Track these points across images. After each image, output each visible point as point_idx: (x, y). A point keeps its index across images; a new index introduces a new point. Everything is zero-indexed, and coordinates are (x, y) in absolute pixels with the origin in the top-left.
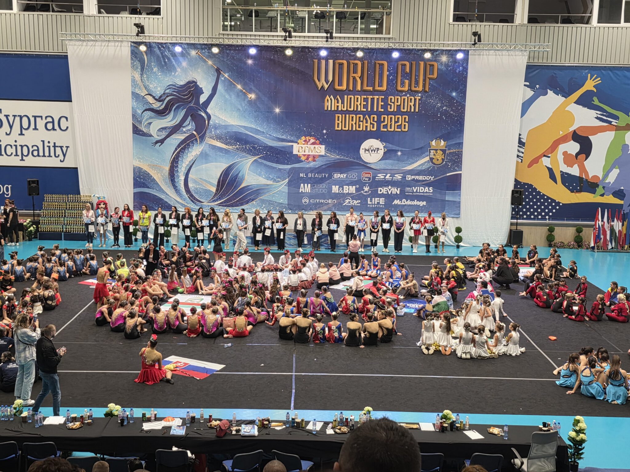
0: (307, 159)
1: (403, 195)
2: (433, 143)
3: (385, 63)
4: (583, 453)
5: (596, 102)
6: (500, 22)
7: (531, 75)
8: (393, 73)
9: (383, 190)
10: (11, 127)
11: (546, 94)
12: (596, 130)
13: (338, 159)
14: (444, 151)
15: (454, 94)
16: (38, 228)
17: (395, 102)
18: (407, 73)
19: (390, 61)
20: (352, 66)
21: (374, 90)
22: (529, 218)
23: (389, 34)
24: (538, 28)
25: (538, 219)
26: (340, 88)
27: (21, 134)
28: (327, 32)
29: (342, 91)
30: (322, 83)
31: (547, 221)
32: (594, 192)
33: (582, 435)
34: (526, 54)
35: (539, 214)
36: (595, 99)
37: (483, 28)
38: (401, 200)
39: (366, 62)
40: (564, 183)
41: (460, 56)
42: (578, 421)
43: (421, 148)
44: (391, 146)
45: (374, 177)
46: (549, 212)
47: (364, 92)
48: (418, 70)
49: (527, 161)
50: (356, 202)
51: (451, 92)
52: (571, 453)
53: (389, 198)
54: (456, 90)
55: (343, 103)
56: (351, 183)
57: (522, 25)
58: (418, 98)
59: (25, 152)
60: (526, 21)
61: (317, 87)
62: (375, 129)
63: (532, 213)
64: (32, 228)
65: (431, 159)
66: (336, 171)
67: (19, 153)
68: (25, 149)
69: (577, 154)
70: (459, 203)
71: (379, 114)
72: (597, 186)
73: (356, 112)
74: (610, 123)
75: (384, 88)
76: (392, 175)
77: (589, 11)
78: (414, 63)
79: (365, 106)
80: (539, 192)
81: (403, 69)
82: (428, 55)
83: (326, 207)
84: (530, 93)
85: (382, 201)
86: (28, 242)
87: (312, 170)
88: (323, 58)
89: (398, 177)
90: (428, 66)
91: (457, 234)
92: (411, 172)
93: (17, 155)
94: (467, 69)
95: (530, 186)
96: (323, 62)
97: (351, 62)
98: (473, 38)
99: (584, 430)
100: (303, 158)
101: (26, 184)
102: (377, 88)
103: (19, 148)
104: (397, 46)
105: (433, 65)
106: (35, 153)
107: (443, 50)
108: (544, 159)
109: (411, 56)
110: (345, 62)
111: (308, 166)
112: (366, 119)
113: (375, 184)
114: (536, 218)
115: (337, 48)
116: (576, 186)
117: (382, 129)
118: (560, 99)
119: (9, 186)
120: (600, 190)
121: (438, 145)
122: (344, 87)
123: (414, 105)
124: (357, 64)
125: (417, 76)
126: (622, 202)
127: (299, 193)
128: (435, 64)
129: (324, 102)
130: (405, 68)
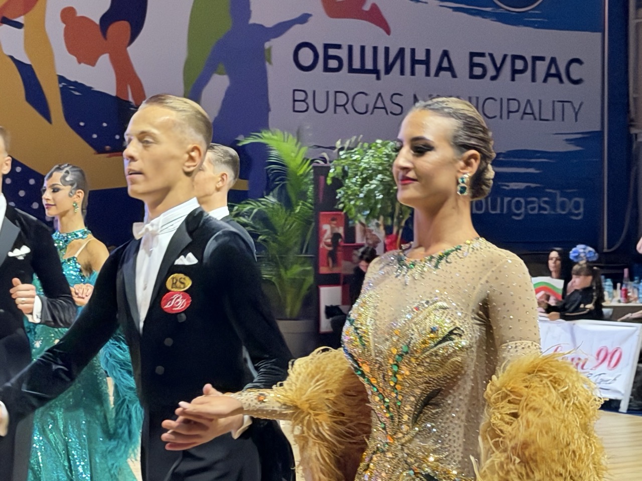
116: (110, 132)
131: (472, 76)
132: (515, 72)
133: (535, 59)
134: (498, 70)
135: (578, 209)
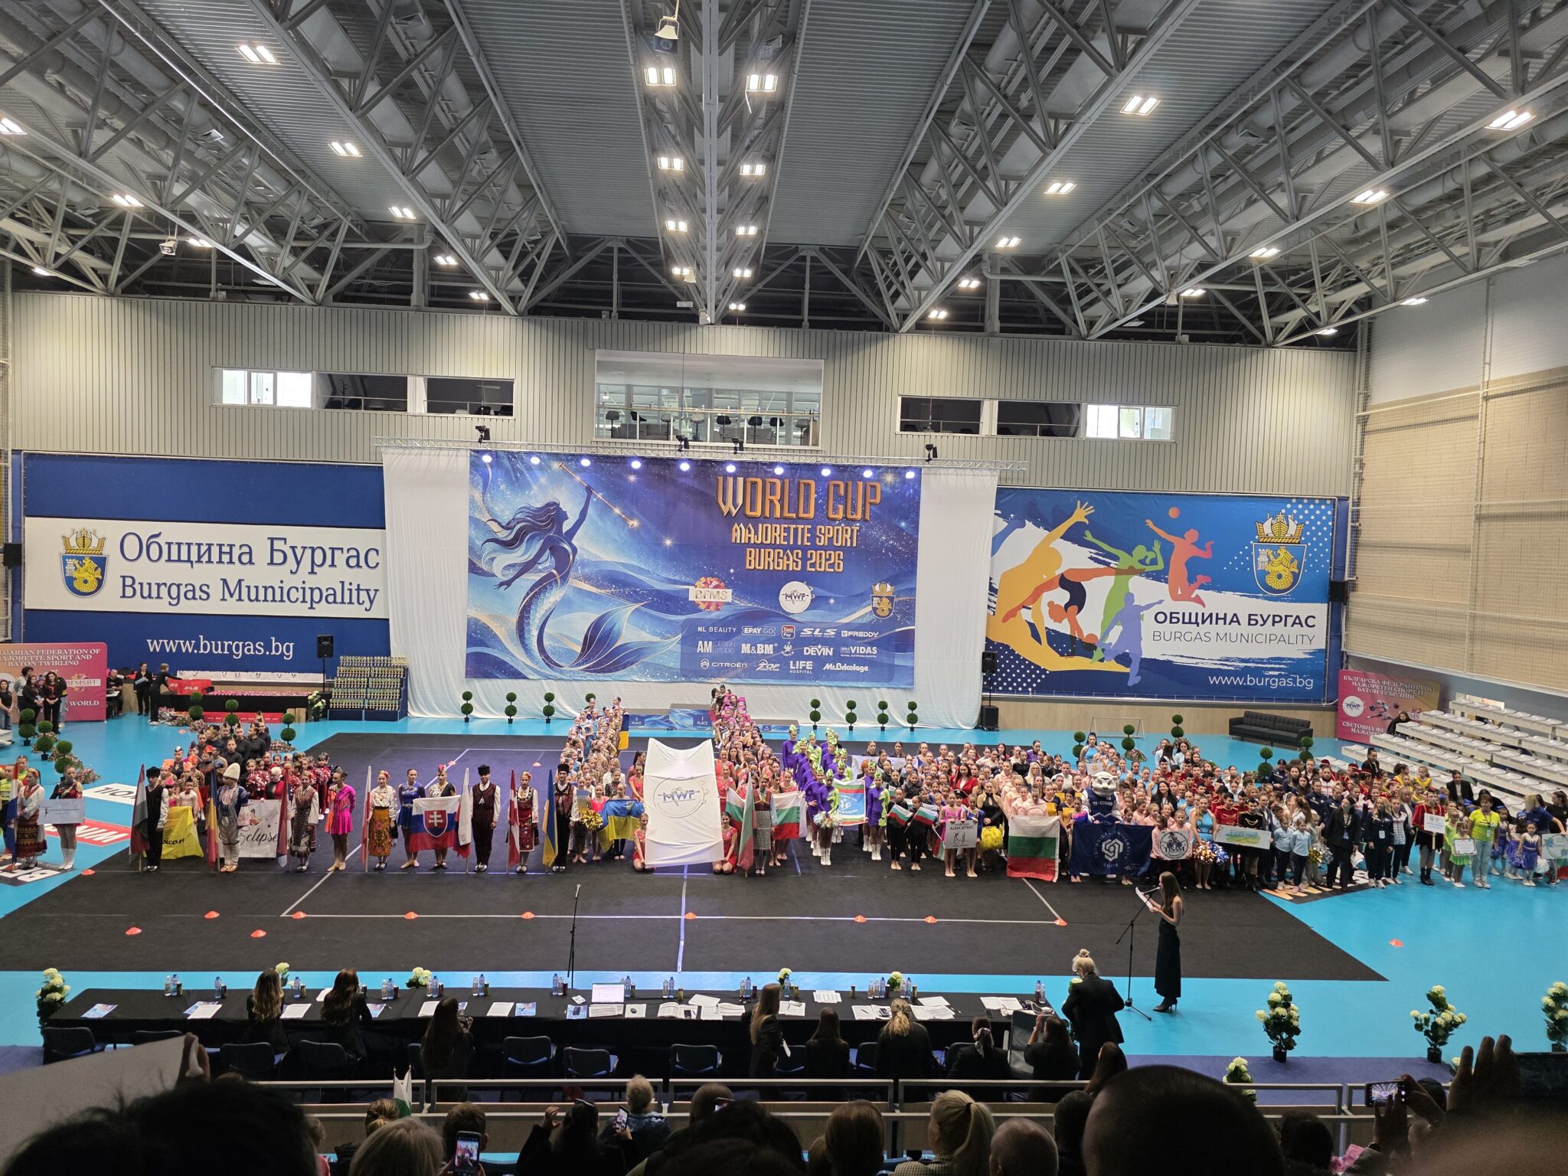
0: (708, 607)
1: (837, 658)
2: (877, 588)
3: (813, 483)
5: (1089, 537)
6: (962, 432)
7: (1002, 501)
8: (823, 496)
9: (810, 651)
10: (298, 563)
11: (1023, 525)
12: (1091, 574)
13: (750, 608)
14: (891, 599)
15: (903, 524)
16: (328, 703)
17: (825, 534)
18: (840, 496)
19: (820, 479)
20: (768, 486)
21: (798, 518)
22: (1005, 690)
23: (817, 444)
24: (1011, 441)
25: (1018, 692)
26: (753, 514)
27: (312, 572)
28: (735, 441)
29: (755, 517)
30: (728, 507)
31: (1030, 695)
32: (1090, 656)
34: (997, 473)
35: (1020, 684)
36: (1088, 533)
37: (941, 439)
38: (835, 664)
39: (787, 481)
40: (1050, 644)
41: (910, 475)
43: (862, 594)
44: (821, 592)
45: (798, 633)
46: (1032, 682)
47: (783, 519)
48: (855, 492)
49: (1001, 615)
50: (774, 667)
51: (899, 521)
53: (819, 661)
54: (905, 519)
55: (756, 533)
56: (768, 641)
57: (990, 437)
58: (856, 529)
59: (316, 598)
60: (995, 433)
61: (722, 513)
62: (799, 569)
63: (1010, 684)
64: (320, 704)
65: (875, 609)
66: (747, 624)
67: (308, 598)
68: (316, 593)
69: (1067, 606)
70: (913, 668)
71: (804, 549)
72: (1094, 647)
73: (774, 546)
74: (1108, 564)
75: (811, 515)
76: (823, 631)
77: (1075, 421)
78: (850, 483)
79: (787, 539)
80: (1019, 656)
81: (836, 492)
82: (868, 474)
83: (732, 673)
84: (1002, 524)
85: (809, 665)
86: (313, 723)
87: (715, 622)
88: (730, 475)
89: (831, 633)
90: (869, 488)
91: (910, 712)
92: (848, 627)
93: (304, 601)
94: (919, 492)
95: (1007, 647)
96: (731, 480)
97: (768, 480)
98: (927, 452)
100: (702, 607)
101: (315, 642)
102: (802, 515)
103: (308, 592)
104: (827, 461)
105: (875, 487)
106: (331, 599)
107: (888, 468)
108: (1023, 611)
109: (846, 475)
110: (759, 481)
111: (708, 617)
112: (787, 555)
113: (800, 642)
114: (1016, 689)
115: (749, 463)
116: (1067, 648)
117: (809, 569)
118: (1042, 533)
119: (291, 645)
120: (1098, 654)
121: (882, 590)
122: (758, 513)
123: (851, 538)
124: (774, 484)
125: (854, 499)
126: (1127, 670)
127: (695, 653)
128: (878, 485)
129: (731, 532)
130: (838, 491)
131: (1249, 624)
132: (1274, 622)
133: (1286, 616)
134: (1265, 622)
135: (1309, 684)
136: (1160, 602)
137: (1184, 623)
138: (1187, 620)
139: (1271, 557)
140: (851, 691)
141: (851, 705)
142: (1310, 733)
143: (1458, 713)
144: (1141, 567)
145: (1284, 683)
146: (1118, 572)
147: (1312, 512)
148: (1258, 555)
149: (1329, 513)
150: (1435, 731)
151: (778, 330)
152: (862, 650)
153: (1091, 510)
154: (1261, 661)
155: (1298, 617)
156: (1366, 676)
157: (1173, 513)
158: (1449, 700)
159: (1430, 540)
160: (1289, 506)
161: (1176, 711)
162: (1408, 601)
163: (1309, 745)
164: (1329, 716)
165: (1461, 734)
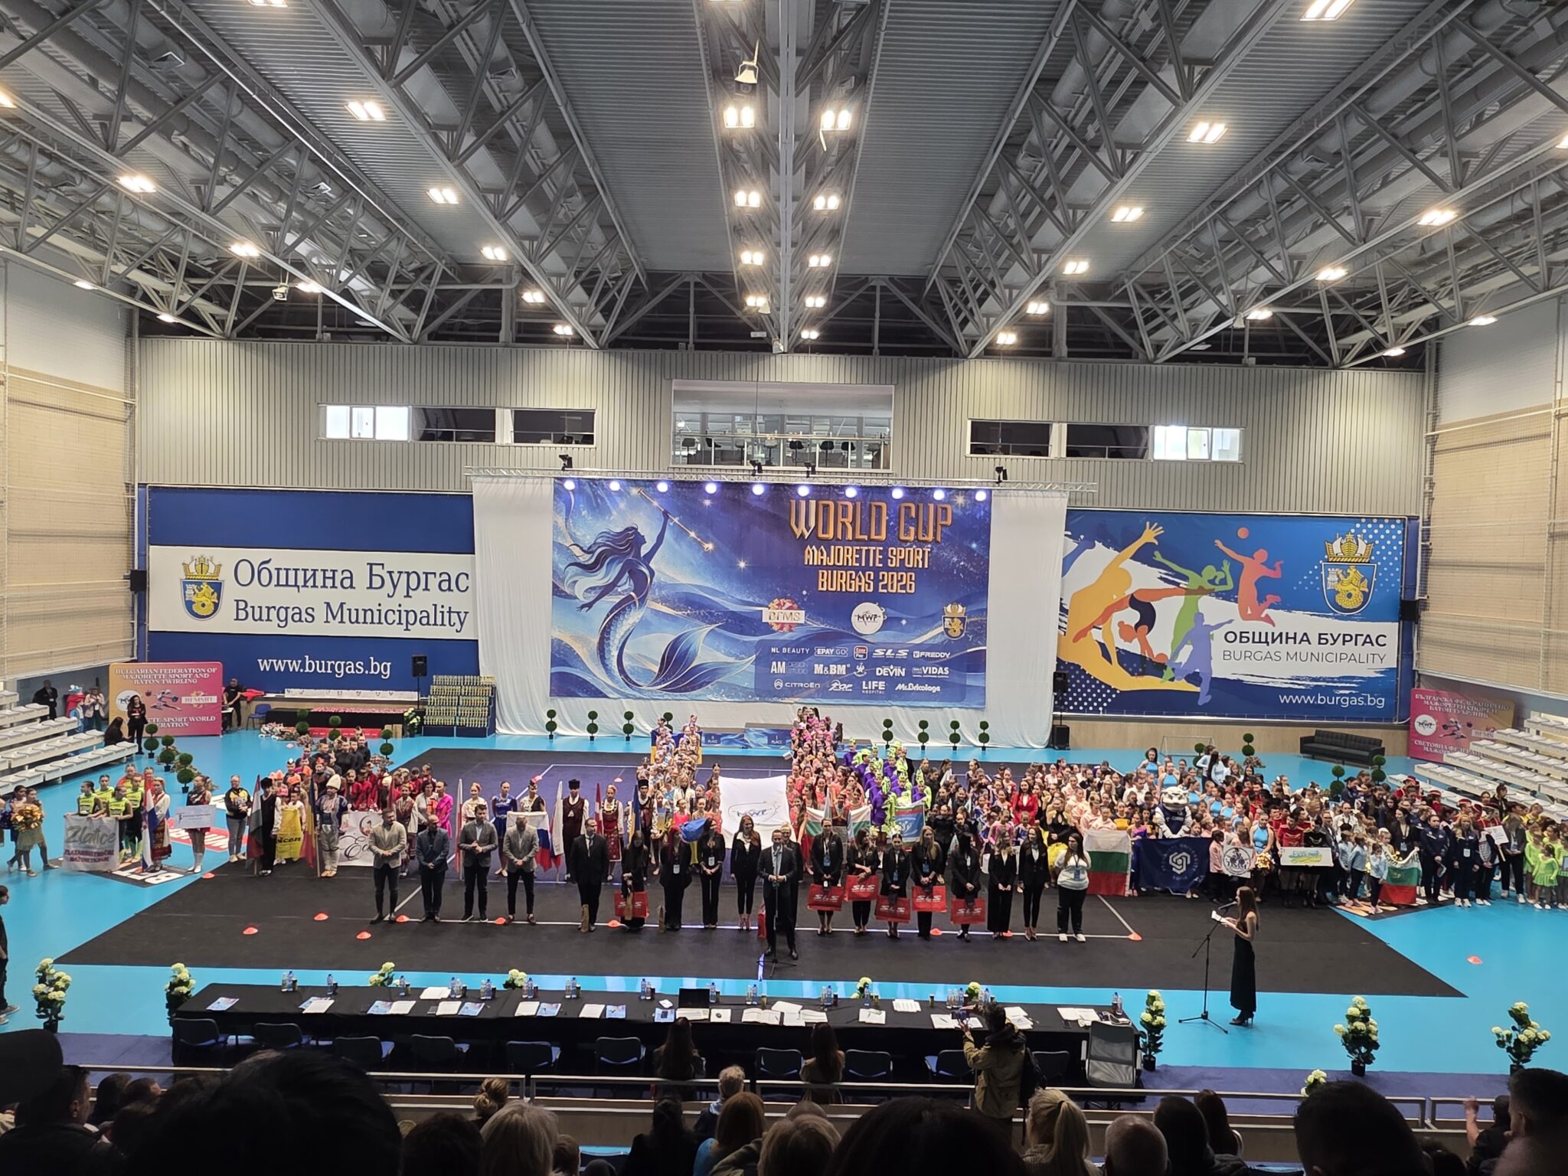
0: (781, 628)
1: (909, 678)
2: (949, 608)
3: (884, 505)
4: (1161, 1044)
6: (1031, 454)
7: (1072, 522)
8: (895, 517)
9: (882, 671)
10: (395, 587)
11: (1093, 546)
12: (1160, 594)
13: (823, 629)
14: (963, 620)
15: (974, 546)
16: (422, 720)
17: (897, 554)
18: (912, 518)
19: (891, 502)
20: (840, 508)
21: (870, 539)
22: (1076, 710)
23: (888, 468)
24: (1080, 463)
25: (1089, 712)
26: (825, 536)
27: (408, 596)
28: (808, 465)
29: (827, 540)
30: (801, 530)
31: (1101, 714)
32: (1161, 676)
33: (1159, 1019)
34: (1066, 495)
35: (1090, 704)
36: (1157, 553)
37: (1010, 462)
38: (906, 685)
39: (859, 504)
40: (1120, 663)
41: (981, 497)
42: (1152, 999)
43: (933, 615)
44: (893, 613)
45: (871, 654)
46: (1103, 701)
47: (855, 541)
48: (926, 514)
49: (1072, 633)
50: (846, 687)
51: (971, 543)
52: (1144, 1043)
53: (892, 681)
54: (976, 541)
55: (828, 555)
56: (840, 661)
57: (1060, 459)
58: (927, 550)
59: (411, 619)
60: (1064, 454)
61: (795, 535)
62: (871, 590)
63: (1080, 704)
64: (414, 720)
65: (946, 630)
66: (821, 645)
67: (404, 621)
68: (411, 615)
69: (1137, 626)
70: (984, 688)
71: (877, 570)
72: (1164, 667)
73: (846, 568)
74: (1178, 584)
75: (883, 537)
76: (895, 651)
77: (1144, 441)
78: (921, 505)
79: (859, 560)
80: (1090, 675)
81: (907, 514)
82: (939, 495)
83: (806, 693)
84: (1073, 545)
85: (881, 685)
86: (409, 739)
87: (788, 644)
88: (803, 498)
89: (903, 653)
90: (940, 510)
91: (982, 731)
92: (920, 647)
93: (400, 623)
94: (990, 514)
95: (1077, 667)
96: (803, 503)
97: (840, 503)
98: (997, 474)
99: (1162, 1011)
100: (775, 628)
101: (411, 661)
102: (873, 537)
103: (404, 614)
104: (899, 484)
105: (946, 509)
106: (425, 621)
107: (959, 490)
108: (1094, 631)
109: (918, 497)
110: (831, 504)
111: (782, 638)
112: (860, 577)
113: (872, 663)
114: (1086, 709)
115: (821, 486)
116: (1137, 668)
117: (881, 590)
118: (1112, 553)
119: (389, 664)
120: (1168, 673)
121: (954, 611)
122: (830, 535)
123: (923, 559)
124: (846, 506)
125: (926, 521)
126: (1198, 689)
127: (769, 674)
128: (949, 507)
129: (804, 554)
130: (910, 512)
131: (1320, 643)
132: (1344, 641)
133: (1357, 635)
134: (1335, 641)
135: (1381, 703)
136: (1230, 621)
137: (1253, 642)
138: (1257, 640)
139: (1341, 576)
140: (922, 711)
141: (924, 724)
142: (1382, 751)
143: (1533, 731)
144: (1212, 587)
145: (1355, 701)
146: (1188, 592)
147: (1382, 531)
148: (1327, 574)
149: (1399, 532)
150: (1511, 749)
151: (849, 358)
152: (934, 670)
153: (1160, 531)
154: (1332, 680)
155: (1368, 636)
156: (1438, 694)
157: (1242, 533)
158: (1523, 719)
159: (1502, 558)
160: (1358, 525)
161: (1247, 730)
162: (1480, 619)
163: (1381, 763)
164: (1401, 734)
165: (1537, 752)
